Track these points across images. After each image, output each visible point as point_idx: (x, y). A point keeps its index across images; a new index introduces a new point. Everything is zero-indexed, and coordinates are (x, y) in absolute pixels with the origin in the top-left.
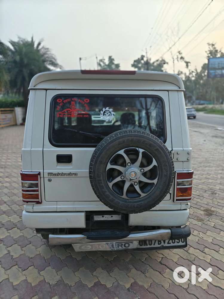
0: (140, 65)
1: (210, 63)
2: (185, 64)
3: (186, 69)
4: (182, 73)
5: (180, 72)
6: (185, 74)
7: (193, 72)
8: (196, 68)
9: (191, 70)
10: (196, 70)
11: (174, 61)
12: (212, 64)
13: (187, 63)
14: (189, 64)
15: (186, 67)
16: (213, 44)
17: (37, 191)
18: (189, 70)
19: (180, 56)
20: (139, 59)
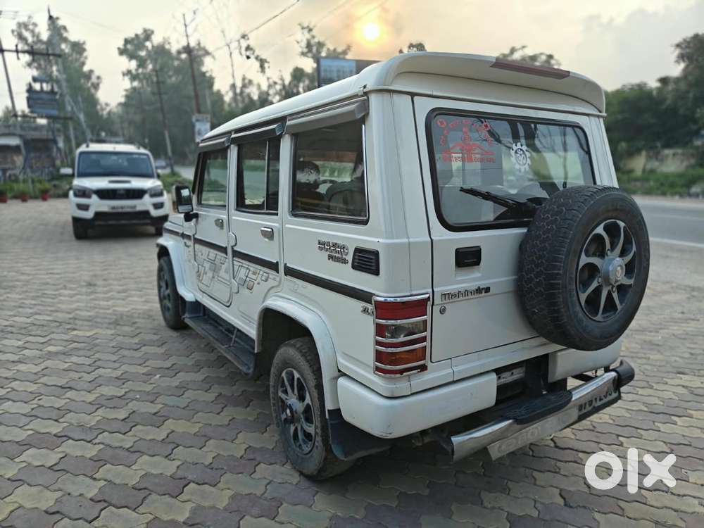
0: (143, 53)
1: (322, 69)
2: (257, 64)
3: (260, 75)
4: (250, 82)
5: (246, 81)
6: (259, 86)
7: (275, 83)
8: (282, 76)
9: (271, 78)
10: (282, 79)
11: (231, 54)
12: (325, 71)
13: (262, 63)
14: (266, 65)
15: (260, 70)
16: (311, 26)
17: (424, 339)
18: (268, 79)
19: (244, 44)
20: (137, 35)
